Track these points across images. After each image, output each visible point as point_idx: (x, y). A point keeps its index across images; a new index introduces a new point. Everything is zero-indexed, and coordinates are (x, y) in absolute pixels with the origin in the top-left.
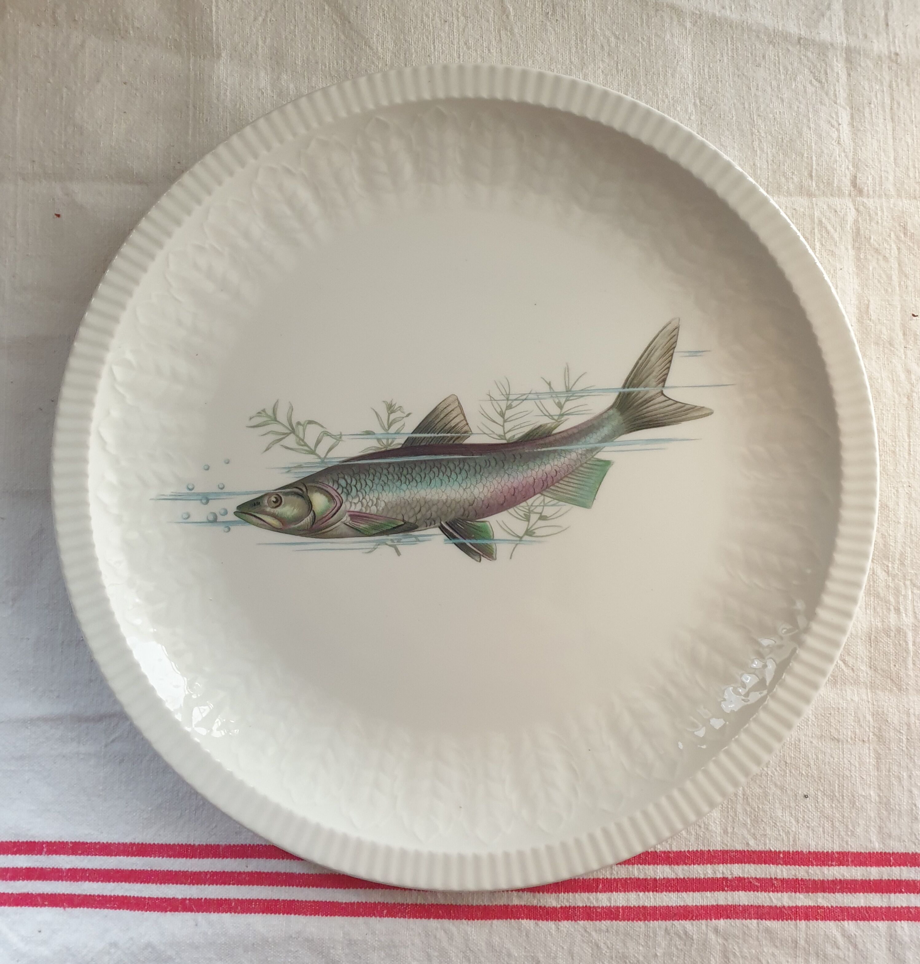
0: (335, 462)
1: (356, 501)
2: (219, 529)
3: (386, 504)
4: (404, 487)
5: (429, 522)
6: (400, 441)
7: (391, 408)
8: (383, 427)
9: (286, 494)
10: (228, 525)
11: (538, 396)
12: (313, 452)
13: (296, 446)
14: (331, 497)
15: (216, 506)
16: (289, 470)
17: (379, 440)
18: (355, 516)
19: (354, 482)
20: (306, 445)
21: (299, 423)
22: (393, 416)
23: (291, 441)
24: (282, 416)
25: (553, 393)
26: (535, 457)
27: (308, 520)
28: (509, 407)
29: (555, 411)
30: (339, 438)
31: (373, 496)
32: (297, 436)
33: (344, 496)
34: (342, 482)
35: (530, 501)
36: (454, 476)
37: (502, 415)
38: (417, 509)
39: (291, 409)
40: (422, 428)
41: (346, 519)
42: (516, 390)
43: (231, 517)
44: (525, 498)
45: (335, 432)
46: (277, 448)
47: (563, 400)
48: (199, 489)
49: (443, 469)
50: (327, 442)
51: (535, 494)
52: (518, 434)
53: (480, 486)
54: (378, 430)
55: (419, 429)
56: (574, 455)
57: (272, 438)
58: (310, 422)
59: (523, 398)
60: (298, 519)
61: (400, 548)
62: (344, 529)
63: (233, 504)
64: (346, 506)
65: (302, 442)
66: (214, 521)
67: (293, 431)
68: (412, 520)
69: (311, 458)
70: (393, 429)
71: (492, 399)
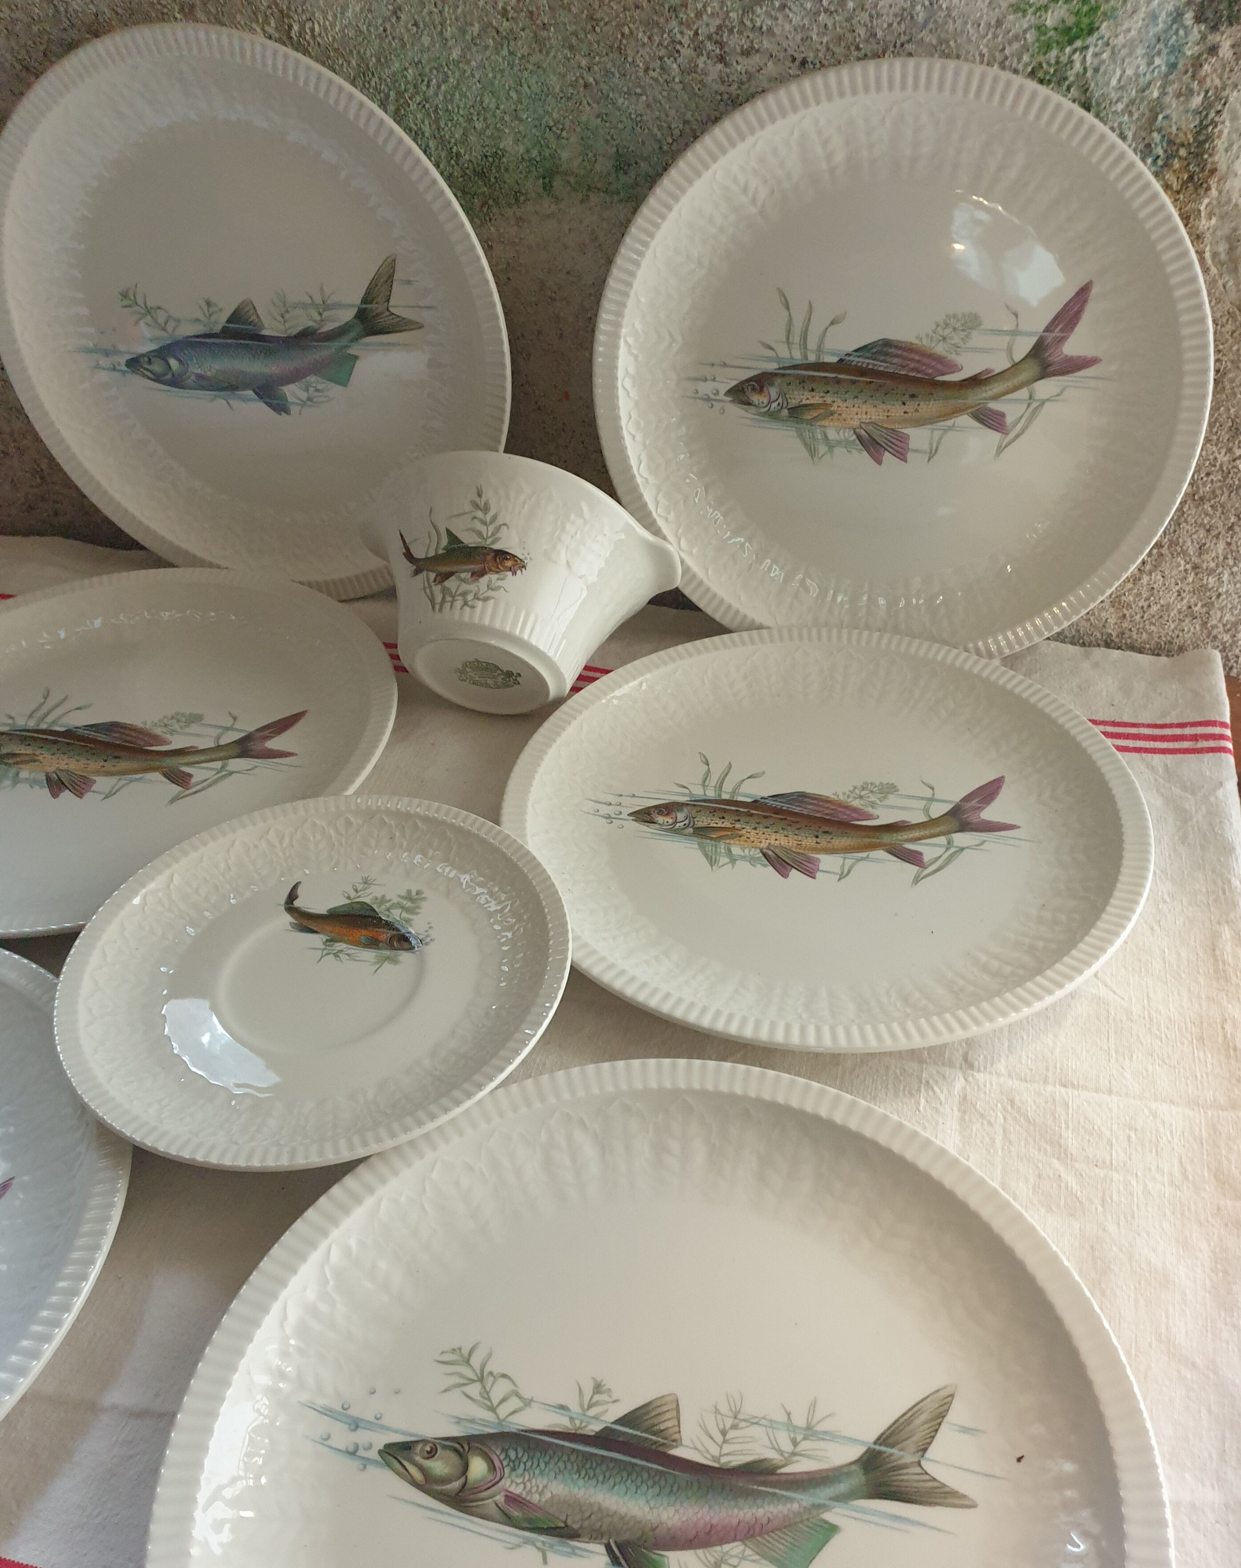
0: (513, 1429)
1: (519, 1480)
2: (353, 1464)
3: (553, 1496)
4: (581, 1482)
5: (595, 1535)
6: (595, 1427)
7: (598, 1388)
8: (581, 1405)
9: (445, 1447)
10: (366, 1462)
11: (772, 1424)
12: (493, 1409)
13: (478, 1397)
14: (492, 1467)
15: (362, 1437)
16: (459, 1421)
17: (572, 1419)
18: (512, 1499)
19: (525, 1459)
20: (489, 1399)
21: (491, 1373)
22: (597, 1398)
23: (474, 1390)
24: (476, 1361)
25: (790, 1426)
26: (747, 1494)
27: (456, 1485)
28: (734, 1427)
29: (787, 1447)
30: (528, 1403)
31: (541, 1482)
32: (484, 1387)
33: (507, 1470)
34: (512, 1455)
35: (726, 1547)
36: (644, 1487)
37: (724, 1433)
38: (587, 1514)
39: (490, 1355)
40: (625, 1420)
41: (500, 1498)
42: (750, 1409)
43: (373, 1454)
44: (722, 1541)
45: (526, 1395)
46: (457, 1393)
47: (799, 1438)
48: (353, 1412)
49: (634, 1476)
50: (514, 1403)
51: (734, 1540)
52: (736, 1461)
53: (672, 1510)
54: (575, 1408)
55: (620, 1421)
56: (795, 1506)
57: (457, 1380)
58: (504, 1376)
59: (754, 1422)
60: (445, 1480)
61: (550, 1556)
62: (492, 1509)
63: (381, 1440)
64: (506, 1483)
65: (486, 1394)
66: (353, 1453)
67: (481, 1379)
68: (576, 1526)
69: (489, 1416)
70: (592, 1412)
71: (717, 1411)
